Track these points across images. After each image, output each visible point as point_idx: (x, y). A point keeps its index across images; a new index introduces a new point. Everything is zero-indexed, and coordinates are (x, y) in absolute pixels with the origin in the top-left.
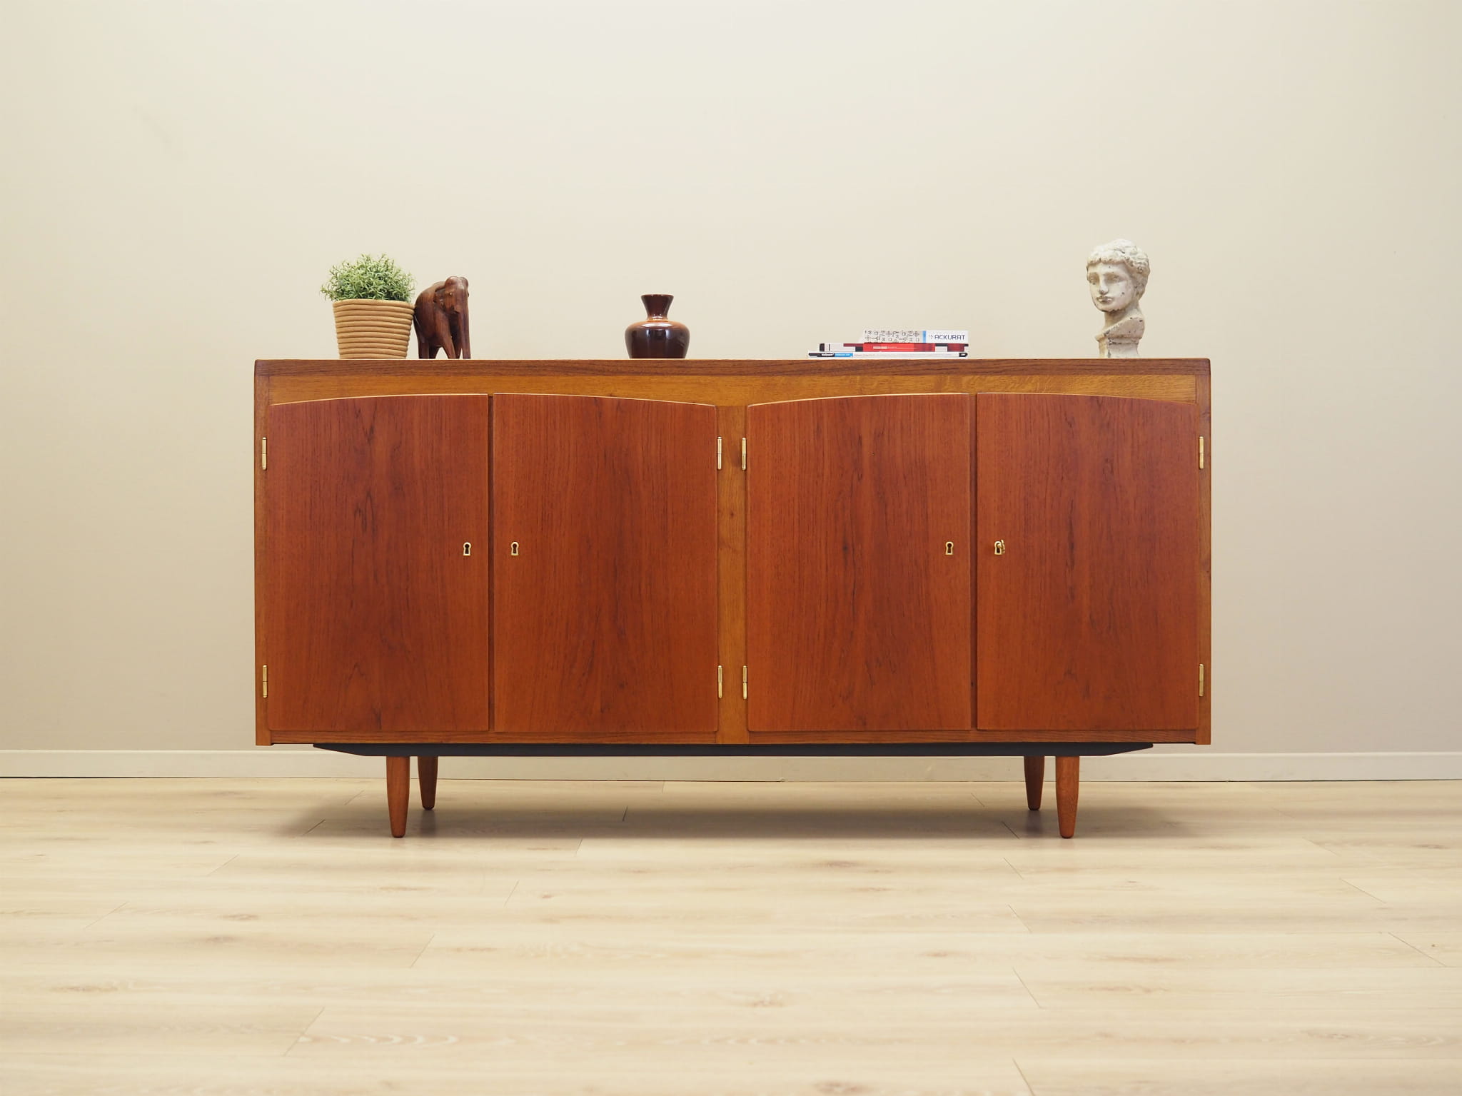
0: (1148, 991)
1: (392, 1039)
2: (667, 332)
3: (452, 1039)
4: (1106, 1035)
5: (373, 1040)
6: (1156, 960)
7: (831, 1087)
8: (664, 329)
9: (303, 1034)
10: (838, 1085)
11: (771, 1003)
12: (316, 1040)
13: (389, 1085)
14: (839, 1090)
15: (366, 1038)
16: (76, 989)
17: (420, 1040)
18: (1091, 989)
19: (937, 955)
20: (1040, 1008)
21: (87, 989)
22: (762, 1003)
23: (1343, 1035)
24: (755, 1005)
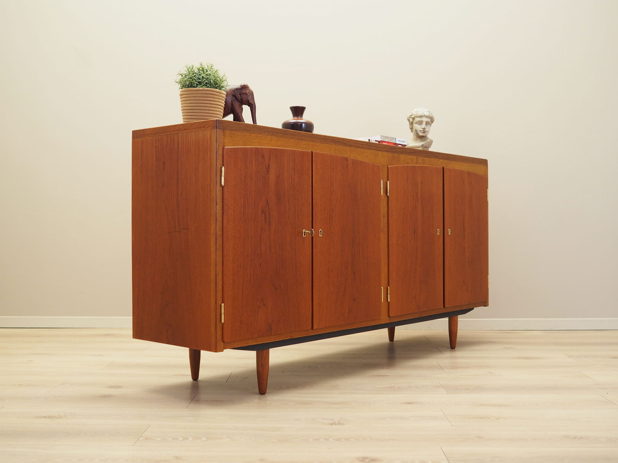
0: (498, 419)
1: (178, 439)
2: (303, 125)
3: (204, 439)
4: (480, 437)
5: (170, 439)
6: (501, 406)
7: (364, 459)
8: (302, 123)
9: (141, 436)
10: (367, 458)
11: (338, 424)
12: (147, 439)
13: (177, 458)
14: (367, 460)
15: (168, 438)
16: (45, 417)
17: (190, 439)
18: (473, 418)
19: (408, 403)
20: (452, 426)
21: (50, 417)
22: (335, 424)
23: (580, 437)
24: (332, 424)
